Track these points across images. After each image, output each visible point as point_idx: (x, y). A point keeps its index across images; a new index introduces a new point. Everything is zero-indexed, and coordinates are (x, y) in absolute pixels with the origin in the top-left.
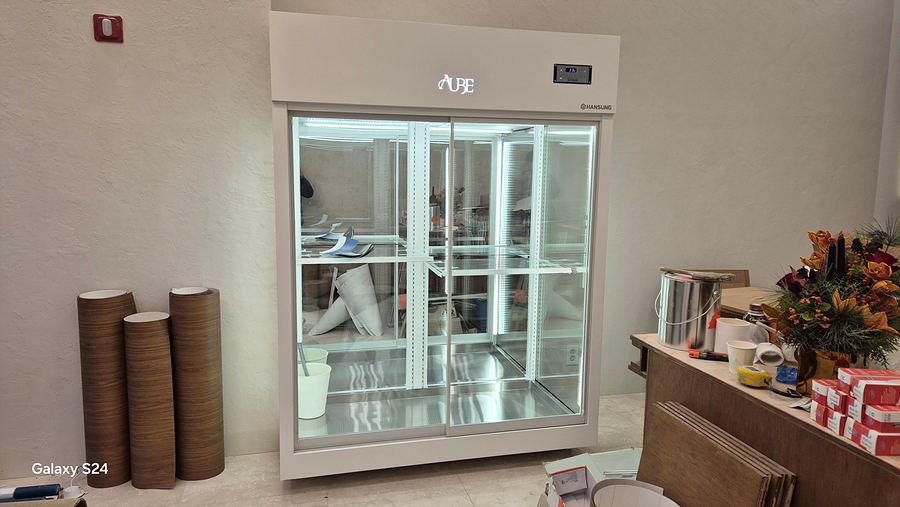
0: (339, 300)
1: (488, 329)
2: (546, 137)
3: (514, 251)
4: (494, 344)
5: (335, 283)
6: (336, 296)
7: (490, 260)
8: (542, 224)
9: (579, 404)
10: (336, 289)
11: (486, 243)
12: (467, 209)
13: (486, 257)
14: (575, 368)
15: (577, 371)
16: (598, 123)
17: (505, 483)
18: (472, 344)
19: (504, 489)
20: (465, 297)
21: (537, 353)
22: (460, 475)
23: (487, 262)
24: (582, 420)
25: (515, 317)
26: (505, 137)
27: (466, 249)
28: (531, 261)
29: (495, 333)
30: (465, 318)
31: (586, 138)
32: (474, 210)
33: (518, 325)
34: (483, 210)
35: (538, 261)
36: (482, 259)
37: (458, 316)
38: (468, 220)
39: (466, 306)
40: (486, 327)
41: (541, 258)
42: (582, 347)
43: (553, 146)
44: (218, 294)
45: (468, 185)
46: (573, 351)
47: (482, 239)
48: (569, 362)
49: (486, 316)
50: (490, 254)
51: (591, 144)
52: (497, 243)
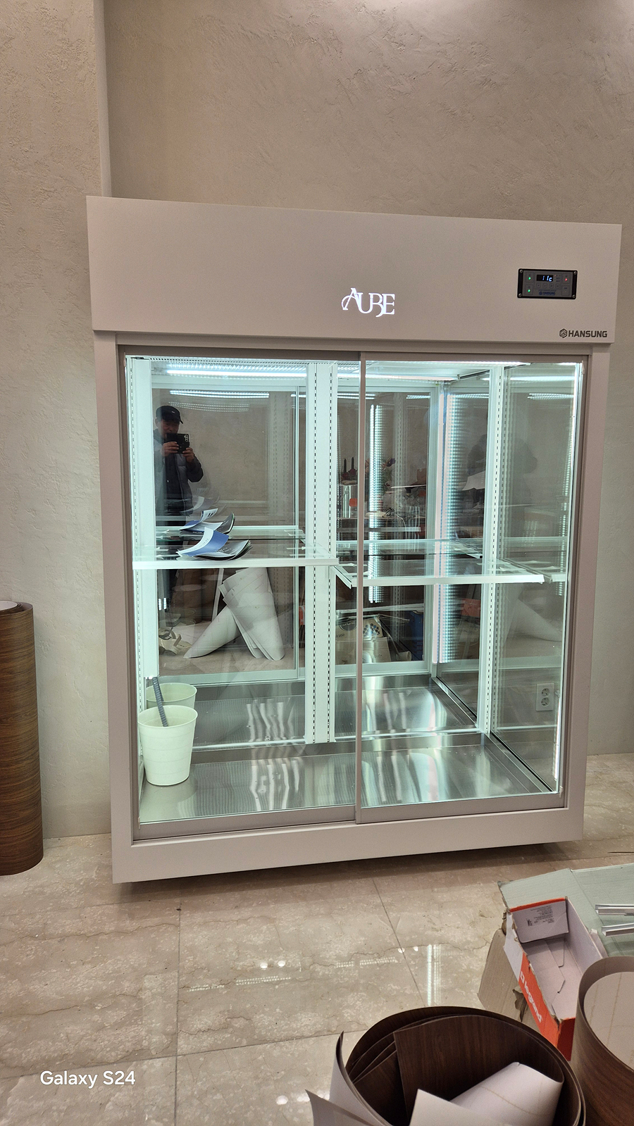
0: (226, 612)
1: (425, 655)
2: (506, 384)
3: (461, 547)
4: (434, 675)
5: (221, 588)
6: (222, 605)
7: (427, 561)
8: (501, 510)
9: (556, 776)
10: (221, 597)
11: (422, 535)
12: (398, 487)
13: (422, 557)
14: (550, 715)
15: (553, 720)
16: (586, 359)
17: (443, 895)
18: (405, 676)
19: (441, 906)
20: (395, 608)
21: (493, 694)
22: (377, 879)
23: (423, 565)
24: (561, 802)
25: (464, 636)
26: (449, 386)
27: (397, 544)
28: (484, 564)
29: (434, 661)
30: (395, 637)
31: (567, 387)
32: (408, 490)
33: (468, 649)
34: (418, 491)
35: (495, 564)
36: (416, 560)
37: (385, 635)
38: (399, 504)
39: (396, 620)
40: (422, 651)
41: (499, 558)
42: (561, 684)
43: (519, 400)
44: (31, 611)
45: (399, 455)
46: (546, 690)
47: (417, 529)
48: (539, 707)
49: (422, 634)
50: (428, 552)
51: (575, 396)
52: (437, 537)
